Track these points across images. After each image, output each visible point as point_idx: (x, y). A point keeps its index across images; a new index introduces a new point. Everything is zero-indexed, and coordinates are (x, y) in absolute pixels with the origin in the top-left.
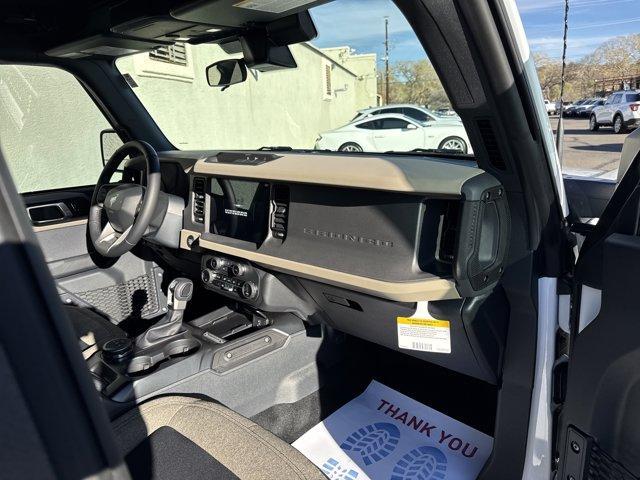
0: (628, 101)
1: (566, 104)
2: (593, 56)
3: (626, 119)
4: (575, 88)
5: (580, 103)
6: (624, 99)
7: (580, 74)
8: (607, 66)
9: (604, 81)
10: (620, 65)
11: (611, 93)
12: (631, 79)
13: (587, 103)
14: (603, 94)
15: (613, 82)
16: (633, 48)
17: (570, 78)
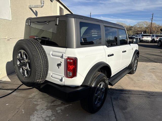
0: (142, 36)
1: (130, 35)
2: (136, 25)
3: (141, 40)
4: (132, 32)
5: (132, 36)
6: (141, 36)
7: (133, 29)
8: (139, 28)
9: (138, 31)
10: (141, 28)
11: (139, 34)
12: (144, 31)
13: (134, 36)
14: (138, 34)
15: (140, 31)
16: (145, 24)
17: (131, 30)
